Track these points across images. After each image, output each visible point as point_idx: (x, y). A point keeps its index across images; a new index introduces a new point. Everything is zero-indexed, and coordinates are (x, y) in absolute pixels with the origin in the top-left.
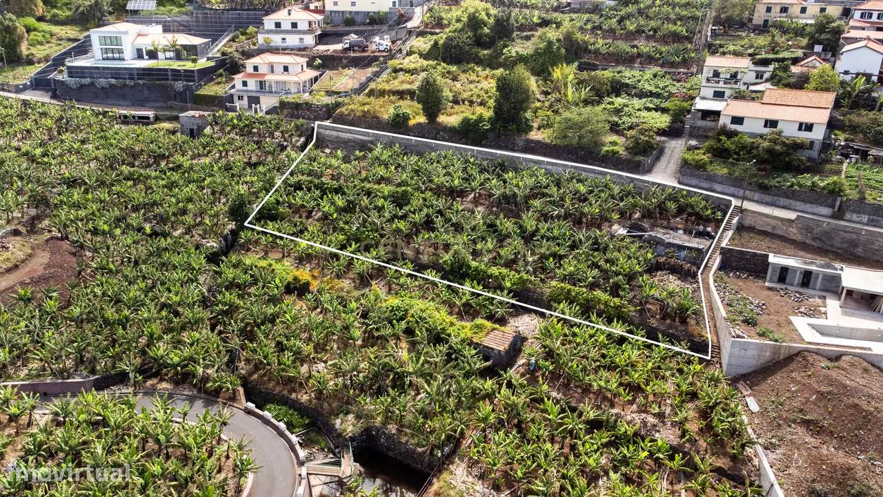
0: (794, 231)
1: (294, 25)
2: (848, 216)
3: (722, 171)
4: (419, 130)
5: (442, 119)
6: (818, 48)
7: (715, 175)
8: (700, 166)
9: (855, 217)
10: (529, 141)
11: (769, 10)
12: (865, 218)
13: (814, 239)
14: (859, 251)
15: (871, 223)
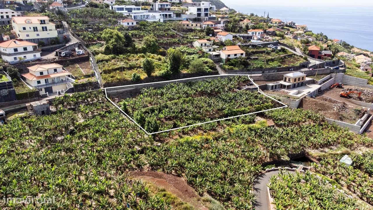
0: (262, 78)
1: (25, 49)
2: (265, 72)
3: (237, 69)
4: (146, 80)
5: (153, 74)
6: (211, 35)
7: (237, 70)
8: (232, 69)
9: (266, 72)
10: (184, 74)
11: (184, 25)
12: (268, 72)
13: (266, 78)
14: (274, 78)
15: (269, 72)
